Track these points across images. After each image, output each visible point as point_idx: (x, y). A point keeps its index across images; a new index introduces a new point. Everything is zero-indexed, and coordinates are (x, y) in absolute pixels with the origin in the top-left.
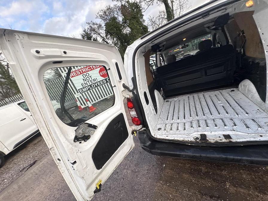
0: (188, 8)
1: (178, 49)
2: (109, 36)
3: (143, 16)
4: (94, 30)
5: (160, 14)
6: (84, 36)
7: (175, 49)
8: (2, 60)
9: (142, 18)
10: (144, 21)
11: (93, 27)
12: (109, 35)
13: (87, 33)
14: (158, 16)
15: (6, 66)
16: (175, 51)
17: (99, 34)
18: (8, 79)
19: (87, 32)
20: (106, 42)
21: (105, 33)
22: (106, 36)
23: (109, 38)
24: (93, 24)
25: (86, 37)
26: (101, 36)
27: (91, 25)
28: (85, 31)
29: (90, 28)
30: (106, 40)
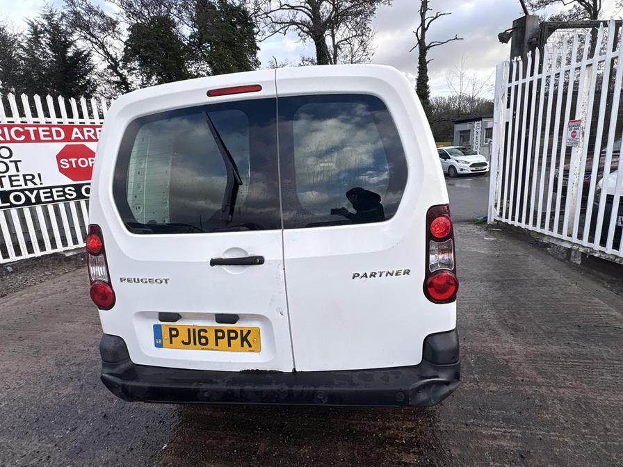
3: (258, 51)
4: (86, 28)
6: (41, 32)
9: (254, 53)
10: (257, 63)
11: (86, 18)
13: (56, 27)
17: (102, 46)
19: (58, 25)
20: (120, 75)
21: (125, 50)
22: (126, 59)
23: (134, 69)
24: (90, 10)
25: (48, 36)
26: (107, 53)
27: (78, 9)
28: (49, 18)
29: (71, 17)
30: (121, 72)
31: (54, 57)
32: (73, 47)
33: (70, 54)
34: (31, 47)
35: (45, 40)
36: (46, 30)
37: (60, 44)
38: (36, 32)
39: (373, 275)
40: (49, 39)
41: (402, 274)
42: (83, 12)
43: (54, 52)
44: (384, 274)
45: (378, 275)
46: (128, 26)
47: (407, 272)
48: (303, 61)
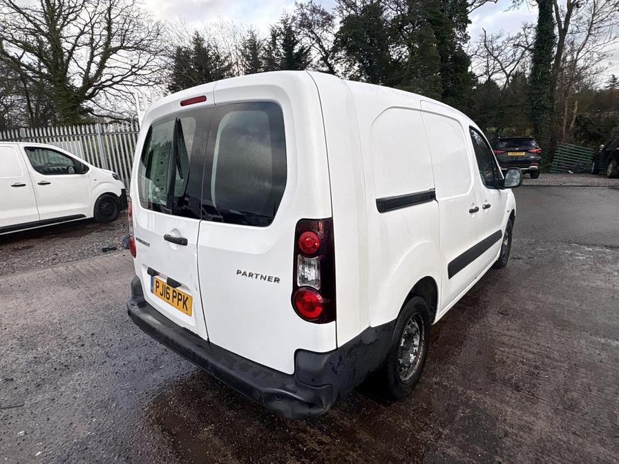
0: (613, 36)
1: (524, 154)
2: (341, 54)
3: (468, 25)
4: (309, 26)
5: (522, 33)
6: (278, 35)
7: (513, 149)
8: (64, 38)
9: (464, 28)
10: (466, 38)
11: (310, 18)
12: (343, 52)
13: (289, 30)
14: (515, 35)
15: (66, 54)
16: (510, 154)
17: (319, 41)
18: (58, 84)
19: (290, 28)
20: (329, 65)
21: (335, 41)
22: (335, 50)
23: (340, 58)
24: (314, 10)
25: (283, 37)
26: (322, 47)
27: (305, 11)
28: (284, 22)
29: (299, 18)
30: (330, 62)
31: (284, 54)
32: (299, 45)
33: (295, 51)
34: (270, 48)
35: (279, 42)
36: (282, 33)
37: (289, 43)
38: (274, 37)
39: (251, 275)
40: (283, 39)
41: (273, 280)
42: (309, 12)
43: (285, 50)
44: (259, 277)
45: (255, 276)
46: (341, 19)
47: (277, 280)
48: (524, 29)
